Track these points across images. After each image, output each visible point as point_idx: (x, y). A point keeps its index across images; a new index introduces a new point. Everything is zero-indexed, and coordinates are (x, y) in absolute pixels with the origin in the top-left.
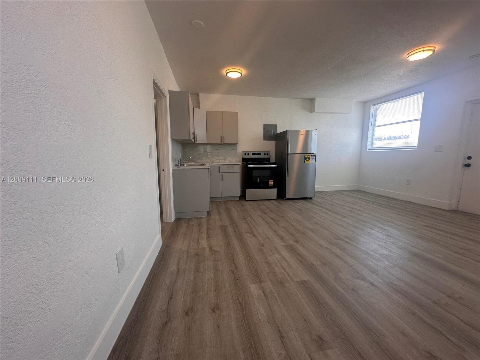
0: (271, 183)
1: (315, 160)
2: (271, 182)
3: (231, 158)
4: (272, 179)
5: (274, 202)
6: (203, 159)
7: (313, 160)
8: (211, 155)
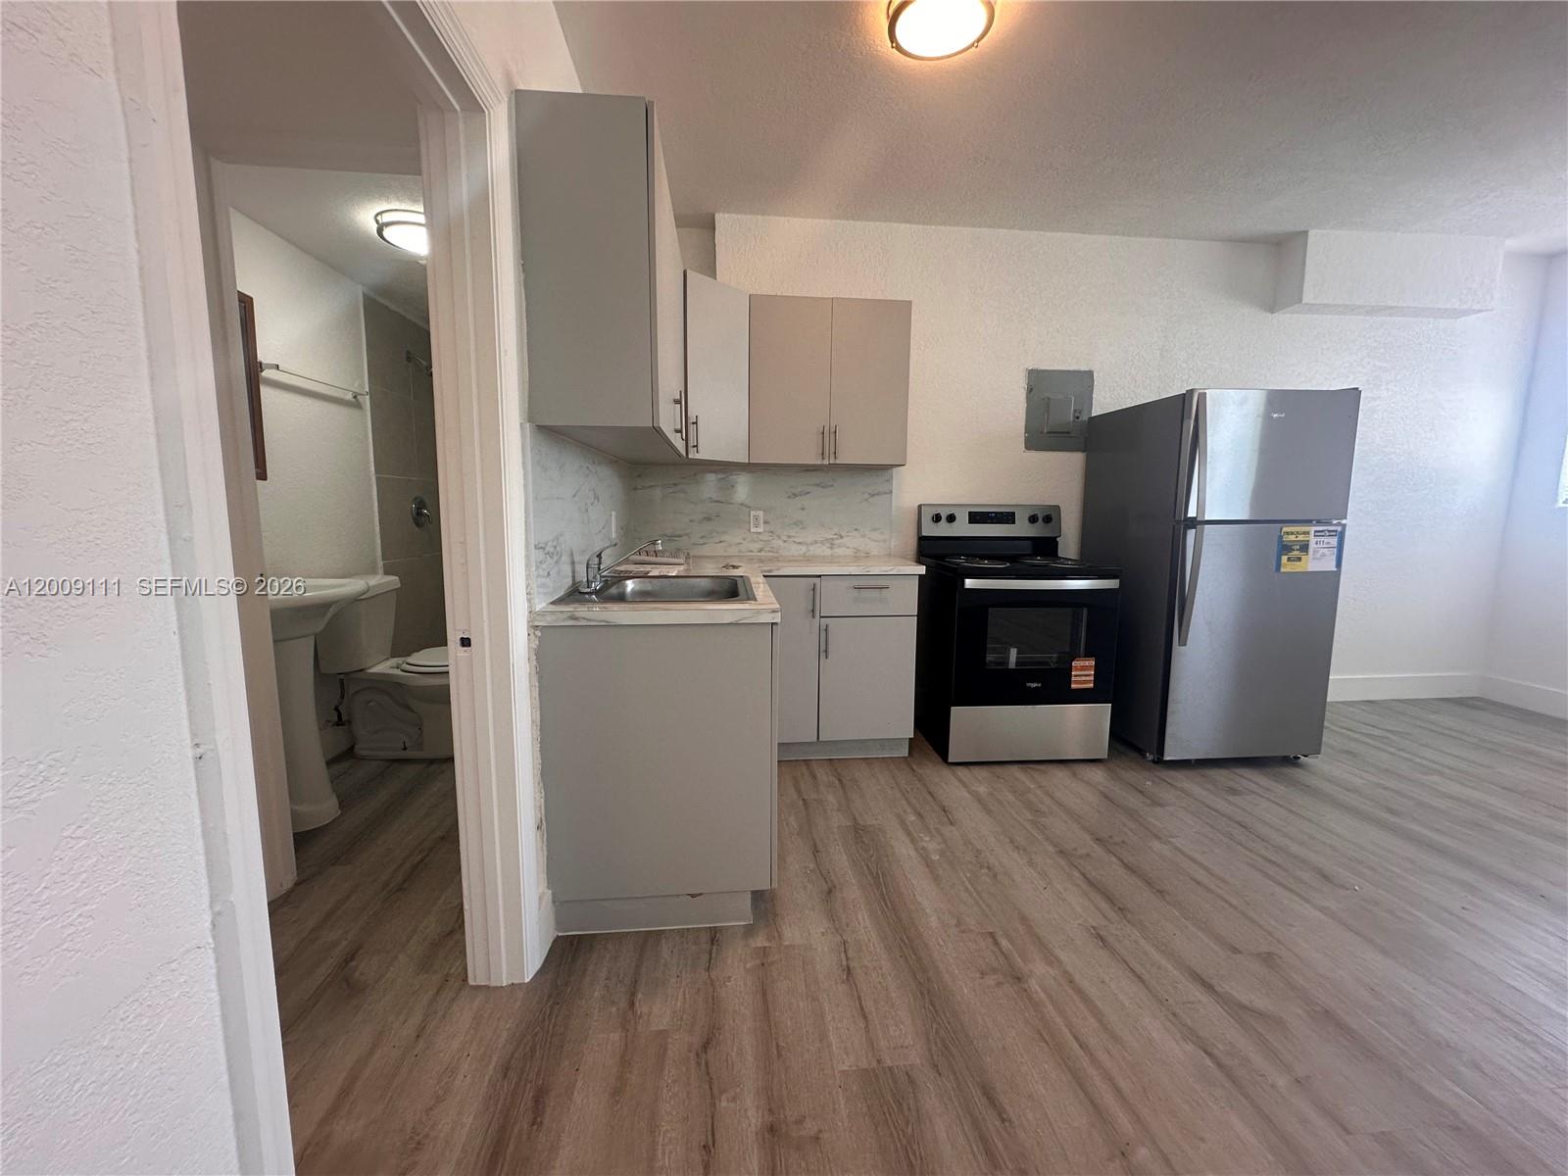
0: (1083, 673)
1: (1334, 557)
2: (1083, 668)
3: (864, 536)
4: (1088, 655)
5: (1097, 775)
6: (725, 537)
7: (1324, 555)
8: (765, 522)
